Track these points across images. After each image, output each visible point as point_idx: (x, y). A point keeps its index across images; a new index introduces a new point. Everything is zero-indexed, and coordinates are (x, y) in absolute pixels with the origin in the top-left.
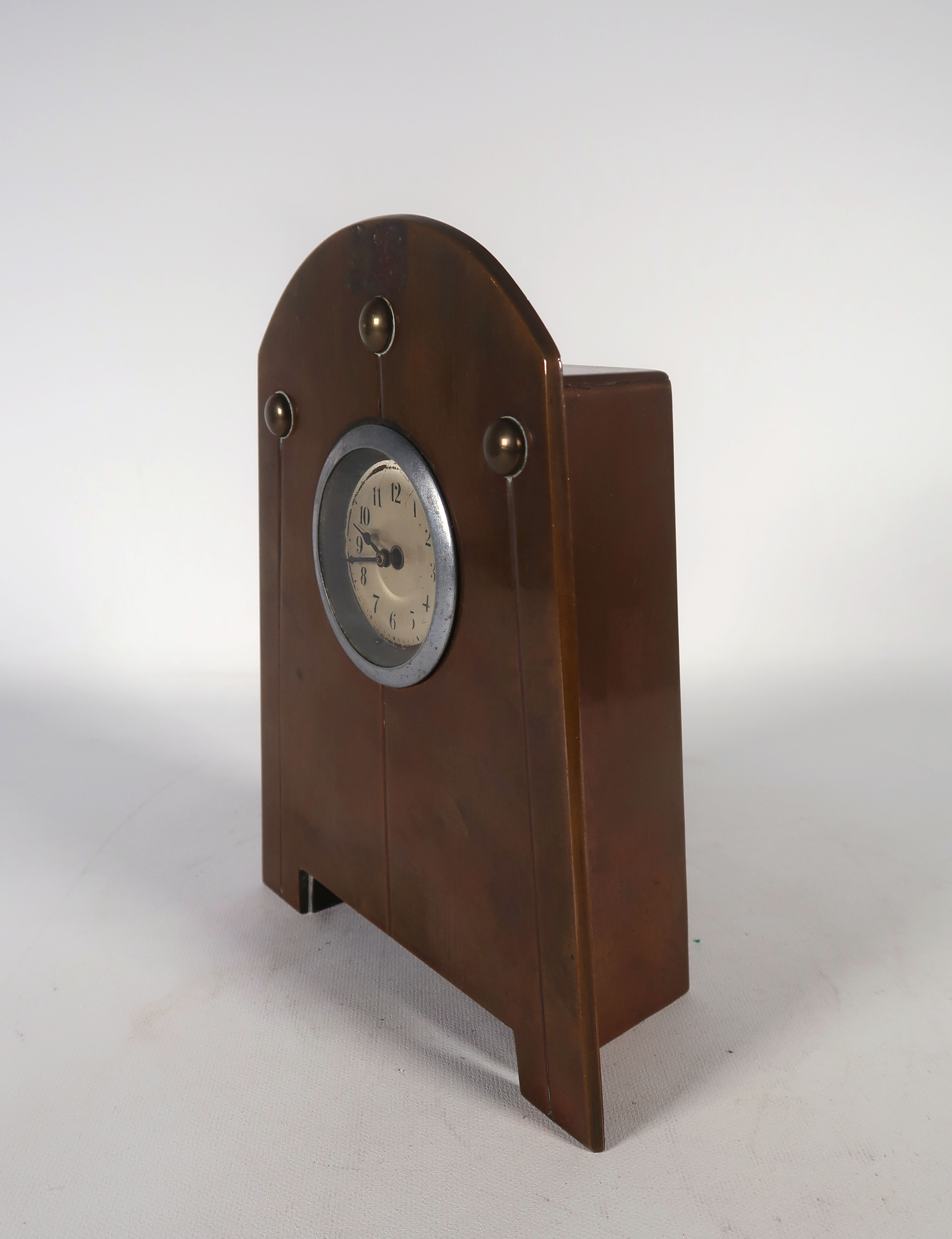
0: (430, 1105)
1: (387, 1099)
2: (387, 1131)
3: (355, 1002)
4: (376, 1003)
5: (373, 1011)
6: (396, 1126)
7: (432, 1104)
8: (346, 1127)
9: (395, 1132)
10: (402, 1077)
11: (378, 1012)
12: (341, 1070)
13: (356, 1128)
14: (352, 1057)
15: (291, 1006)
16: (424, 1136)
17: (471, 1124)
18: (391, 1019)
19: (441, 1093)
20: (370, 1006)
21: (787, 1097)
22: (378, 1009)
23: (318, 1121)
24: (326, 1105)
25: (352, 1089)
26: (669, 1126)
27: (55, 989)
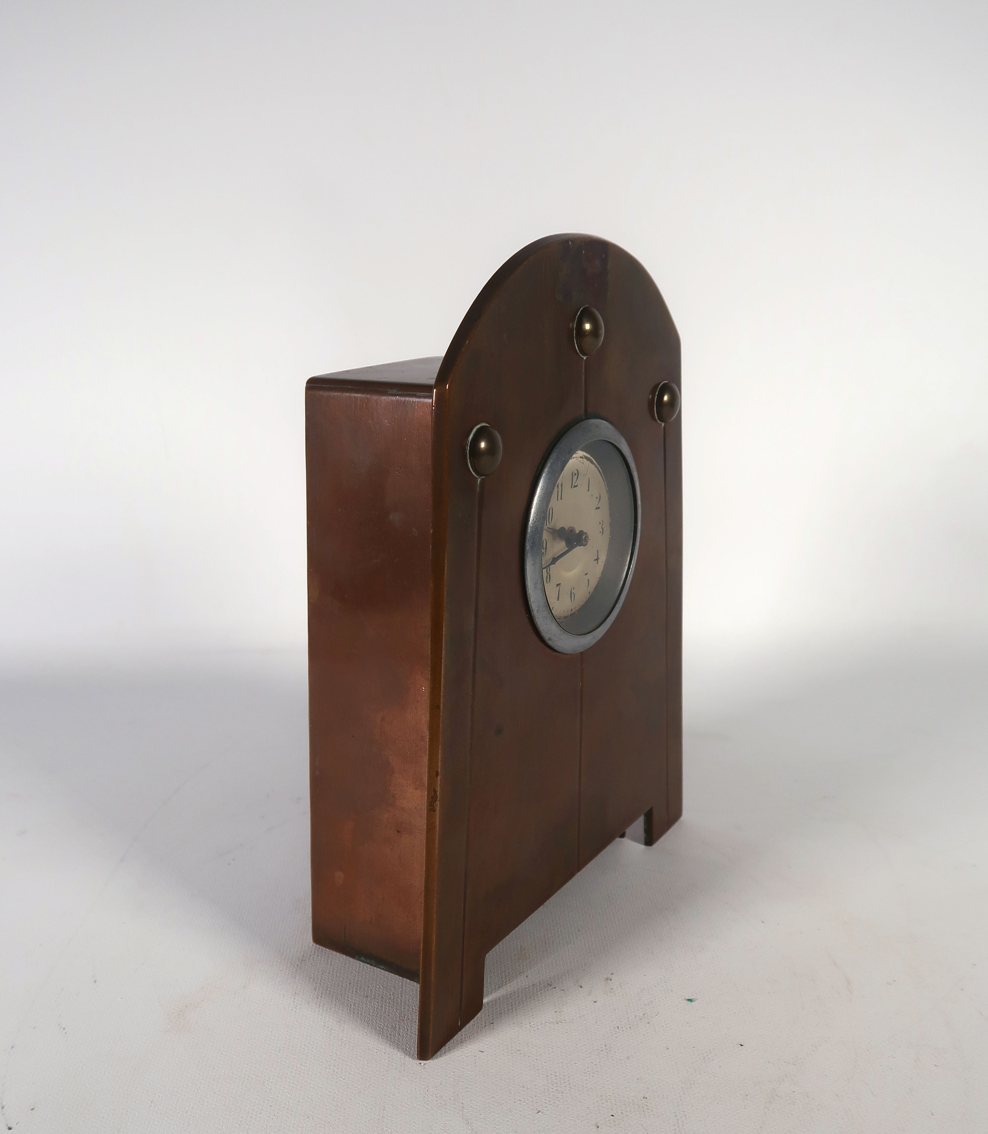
0: (449, 1099)
1: (408, 1093)
2: (407, 1126)
3: (379, 994)
4: (400, 995)
5: (397, 1003)
6: (416, 1120)
7: (451, 1099)
8: (369, 1121)
9: (415, 1126)
10: (423, 1071)
11: (401, 1004)
12: (365, 1063)
13: (378, 1122)
14: (376, 1051)
15: (318, 998)
16: (442, 1131)
17: (487, 1119)
18: (413, 1012)
19: (460, 1087)
20: (394, 998)
21: (794, 1092)
22: (401, 1001)
23: (342, 1116)
24: (350, 1099)
25: (375, 1083)
26: (678, 1122)
27: (95, 981)
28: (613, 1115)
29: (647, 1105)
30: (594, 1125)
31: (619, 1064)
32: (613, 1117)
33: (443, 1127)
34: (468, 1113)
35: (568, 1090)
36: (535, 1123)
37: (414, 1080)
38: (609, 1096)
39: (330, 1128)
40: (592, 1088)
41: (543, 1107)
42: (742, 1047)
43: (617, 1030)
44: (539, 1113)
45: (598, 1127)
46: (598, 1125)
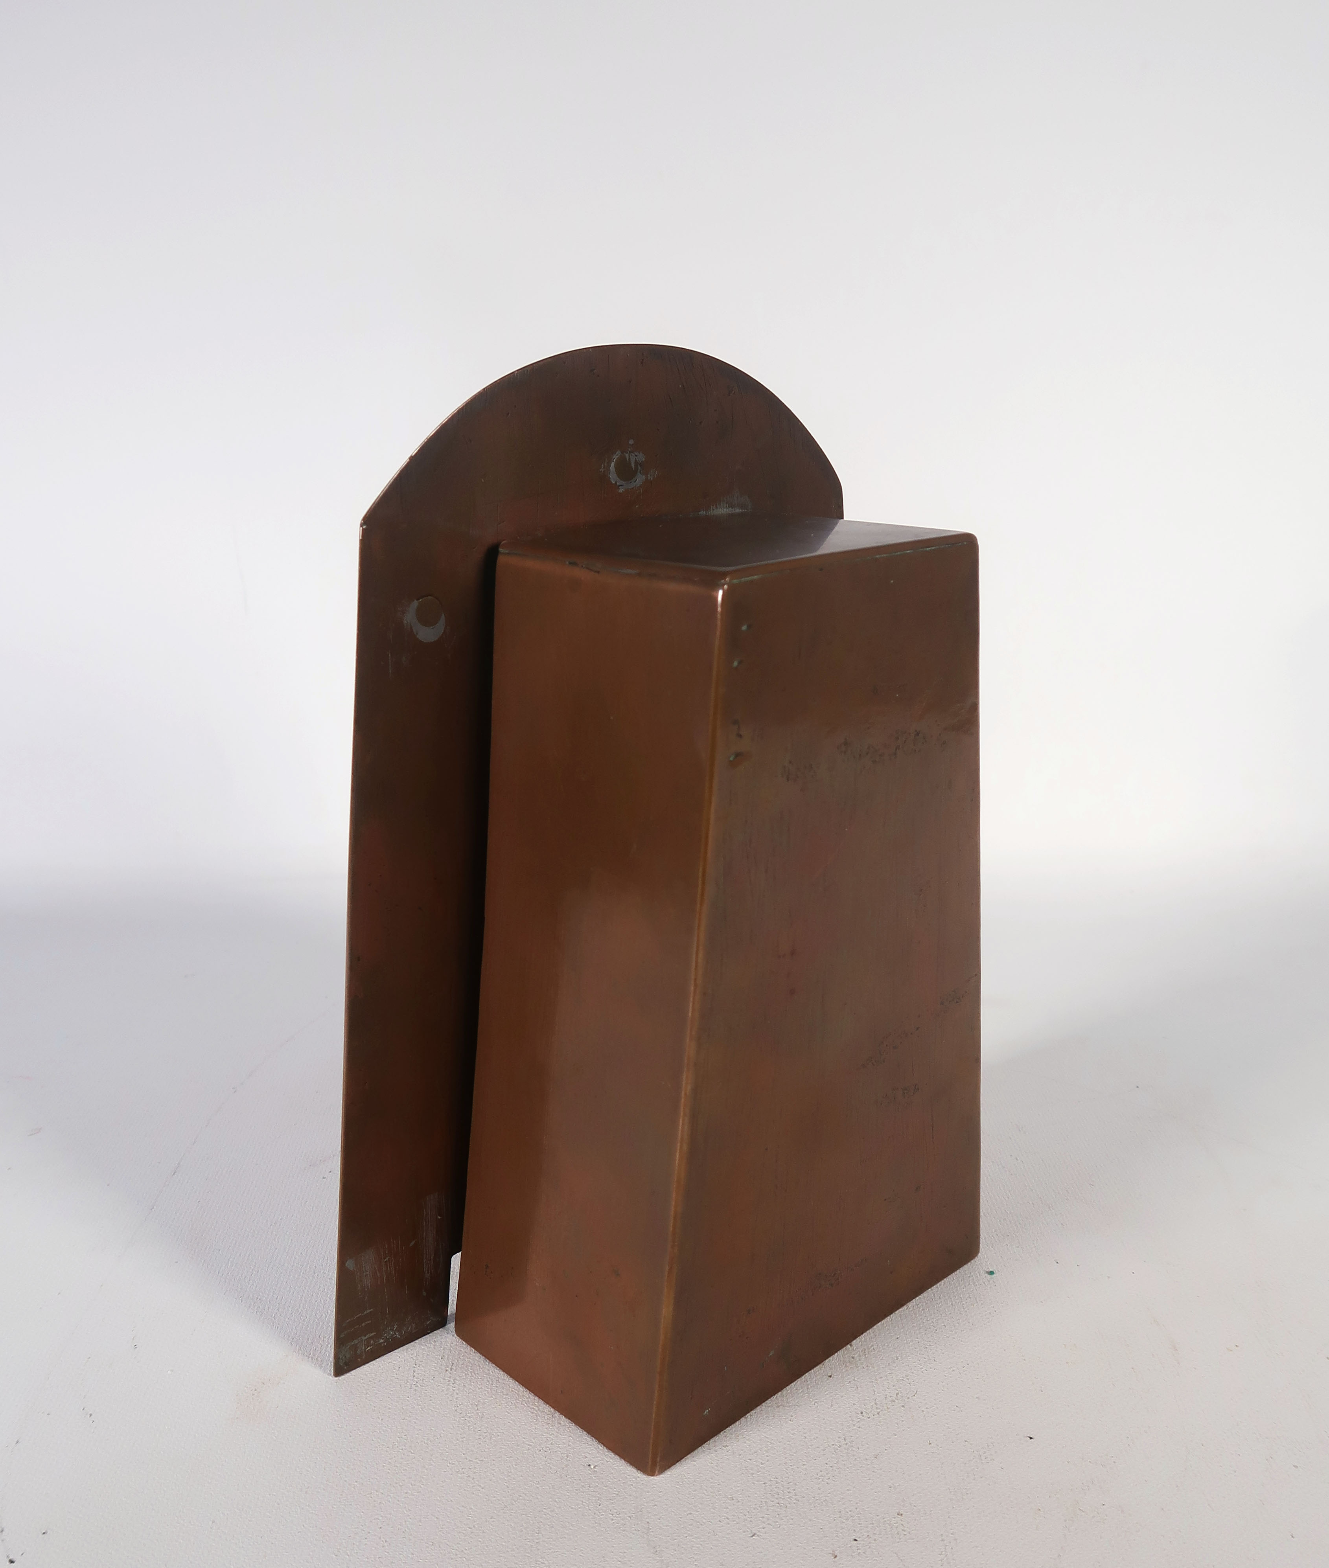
0: (629, 1516)
1: (572, 1508)
7: (632, 1515)
10: (592, 1476)
13: (532, 1551)
16: (619, 1563)
19: (644, 1500)
21: (1104, 1505)
23: (480, 1541)
24: (492, 1518)
25: (525, 1494)
26: (945, 1549)
28: (857, 1539)
29: (902, 1524)
30: (830, 1553)
31: (864, 1466)
32: (856, 1542)
33: (620, 1558)
34: (656, 1538)
35: (794, 1503)
36: (749, 1551)
37: (581, 1489)
38: (850, 1511)
39: (463, 1560)
40: (826, 1500)
41: (760, 1528)
42: (1032, 1440)
43: (860, 1416)
44: (754, 1537)
45: (836, 1557)
46: (836, 1554)
